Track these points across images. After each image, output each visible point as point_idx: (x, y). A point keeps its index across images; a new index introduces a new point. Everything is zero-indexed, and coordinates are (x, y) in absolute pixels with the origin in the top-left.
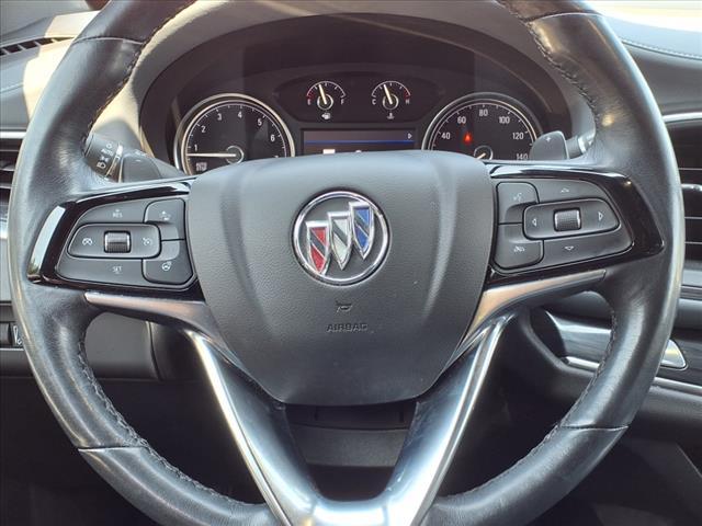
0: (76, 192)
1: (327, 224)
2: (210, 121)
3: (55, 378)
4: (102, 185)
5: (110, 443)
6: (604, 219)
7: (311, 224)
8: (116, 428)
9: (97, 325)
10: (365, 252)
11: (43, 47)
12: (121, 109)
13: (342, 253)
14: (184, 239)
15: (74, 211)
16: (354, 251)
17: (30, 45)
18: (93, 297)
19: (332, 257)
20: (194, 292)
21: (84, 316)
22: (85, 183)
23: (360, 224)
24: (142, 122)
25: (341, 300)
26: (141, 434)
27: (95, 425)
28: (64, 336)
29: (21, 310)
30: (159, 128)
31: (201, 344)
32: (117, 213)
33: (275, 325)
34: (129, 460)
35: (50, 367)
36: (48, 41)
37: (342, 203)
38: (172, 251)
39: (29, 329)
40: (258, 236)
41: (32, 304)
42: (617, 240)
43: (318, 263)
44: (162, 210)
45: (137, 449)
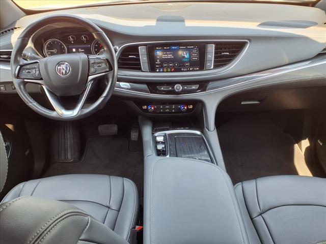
0: (21, 63)
1: (61, 67)
2: (50, 44)
3: (21, 93)
4: (25, 62)
5: (31, 103)
6: (104, 65)
7: (59, 68)
8: (32, 100)
9: (27, 85)
10: (68, 72)
11: (15, 30)
12: (30, 44)
13: (64, 72)
14: (39, 70)
15: (21, 66)
16: (66, 71)
17: (12, 29)
18: (25, 80)
19: (62, 73)
20: (41, 79)
21: (25, 83)
22: (23, 62)
23: (67, 68)
24: (35, 46)
25: (64, 79)
26: (36, 101)
27: (28, 100)
28: (22, 87)
29: (14, 83)
30: (39, 46)
31: (44, 87)
32: (28, 67)
33: (54, 84)
34: (34, 105)
35: (20, 91)
36: (16, 28)
37: (63, 64)
38: (38, 72)
39: (16, 86)
40: (50, 68)
41: (16, 82)
42: (106, 69)
43: (60, 73)
44: (35, 66)
45: (35, 104)
